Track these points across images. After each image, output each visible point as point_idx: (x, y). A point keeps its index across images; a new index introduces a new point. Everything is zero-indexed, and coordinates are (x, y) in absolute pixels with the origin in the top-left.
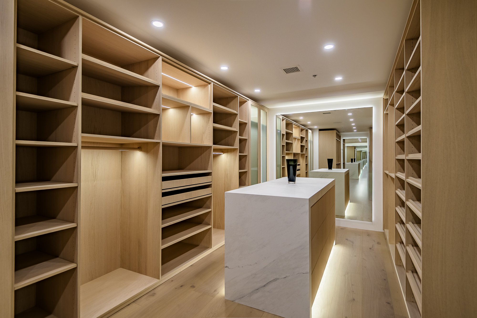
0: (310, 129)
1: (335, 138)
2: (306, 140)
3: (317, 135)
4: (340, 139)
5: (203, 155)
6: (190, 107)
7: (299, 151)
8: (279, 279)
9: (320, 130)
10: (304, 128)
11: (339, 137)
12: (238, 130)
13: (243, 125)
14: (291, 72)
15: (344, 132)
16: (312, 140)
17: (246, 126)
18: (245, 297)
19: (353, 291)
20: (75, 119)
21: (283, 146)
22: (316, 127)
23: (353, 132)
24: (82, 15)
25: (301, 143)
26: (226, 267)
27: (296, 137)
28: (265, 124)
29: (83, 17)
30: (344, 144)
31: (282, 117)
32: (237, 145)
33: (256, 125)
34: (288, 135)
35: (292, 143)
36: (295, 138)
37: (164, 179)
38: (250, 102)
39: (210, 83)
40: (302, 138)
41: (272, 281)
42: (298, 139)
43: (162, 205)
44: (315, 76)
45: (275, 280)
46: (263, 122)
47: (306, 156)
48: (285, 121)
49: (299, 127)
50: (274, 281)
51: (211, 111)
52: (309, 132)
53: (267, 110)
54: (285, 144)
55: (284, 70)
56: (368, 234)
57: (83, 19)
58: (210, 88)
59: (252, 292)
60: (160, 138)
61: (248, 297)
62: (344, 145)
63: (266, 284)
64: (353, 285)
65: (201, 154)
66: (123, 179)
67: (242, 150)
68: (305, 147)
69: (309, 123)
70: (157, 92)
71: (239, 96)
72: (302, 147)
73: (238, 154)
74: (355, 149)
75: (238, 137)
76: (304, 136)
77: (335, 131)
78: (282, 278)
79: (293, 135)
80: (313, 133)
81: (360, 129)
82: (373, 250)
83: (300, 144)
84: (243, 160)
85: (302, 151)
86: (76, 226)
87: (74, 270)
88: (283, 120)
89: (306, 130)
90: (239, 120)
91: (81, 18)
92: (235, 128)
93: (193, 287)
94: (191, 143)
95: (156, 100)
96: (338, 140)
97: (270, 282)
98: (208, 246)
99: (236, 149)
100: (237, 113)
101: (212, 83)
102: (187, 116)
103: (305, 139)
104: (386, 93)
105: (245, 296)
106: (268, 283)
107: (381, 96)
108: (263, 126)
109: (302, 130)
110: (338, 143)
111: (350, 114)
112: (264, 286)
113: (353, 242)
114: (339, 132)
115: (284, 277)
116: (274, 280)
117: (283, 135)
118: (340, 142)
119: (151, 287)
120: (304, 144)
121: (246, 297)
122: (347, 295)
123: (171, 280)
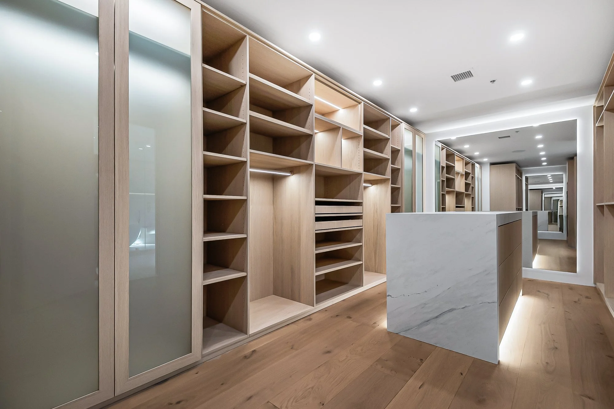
0: (478, 163)
1: (514, 174)
2: (472, 177)
3: (487, 170)
4: (521, 177)
5: (351, 184)
6: (341, 128)
7: (463, 190)
8: (455, 309)
9: (492, 164)
10: (470, 162)
11: (519, 173)
12: (390, 157)
13: (395, 152)
14: (460, 79)
15: (527, 166)
16: (480, 177)
17: (398, 154)
18: (412, 330)
19: (554, 341)
20: (244, 136)
21: (443, 181)
22: (485, 160)
23: (541, 165)
24: (249, 34)
25: (466, 179)
26: (389, 296)
27: (459, 171)
28: (420, 153)
29: (250, 37)
30: (527, 184)
31: (442, 145)
32: (388, 175)
33: (410, 153)
34: (450, 169)
35: (454, 179)
36: (458, 173)
37: (318, 203)
38: (404, 125)
39: (360, 103)
40: (467, 174)
41: (446, 311)
42: (462, 175)
43: (316, 230)
44: (494, 81)
45: (451, 310)
46: (418, 150)
47: (472, 197)
48: (445, 150)
49: (463, 159)
50: (449, 312)
51: (362, 133)
52: (476, 167)
53: (423, 136)
54: (445, 179)
55: (452, 77)
56: (571, 287)
57: (250, 38)
58: (361, 107)
59: (421, 324)
60: (313, 160)
61: (415, 329)
62: (527, 186)
63: (439, 315)
64: (553, 335)
65: (350, 183)
66: (274, 206)
67: (394, 181)
68: (471, 186)
69: (477, 153)
70: (310, 112)
71: (391, 118)
72: (467, 185)
73: (390, 186)
74: (542, 193)
75: (390, 166)
76: (470, 171)
77: (514, 165)
78: (459, 309)
79: (455, 169)
80: (481, 168)
81: (553, 161)
82: (580, 304)
83: (463, 181)
84: (395, 193)
85: (467, 190)
86: (246, 237)
87: (245, 278)
88: (442, 149)
89: (472, 164)
90: (391, 145)
91: (248, 37)
92: (387, 154)
93: (350, 317)
94: (341, 167)
95: (309, 120)
96: (518, 178)
97: (444, 312)
98: (359, 284)
99: (388, 179)
100: (389, 137)
101: (363, 102)
102: (338, 138)
103: (471, 175)
104: (600, 97)
105: (412, 328)
106: (441, 314)
107: (591, 102)
108: (418, 154)
109: (467, 164)
110: (519, 182)
111: (539, 137)
112: (437, 317)
113: (547, 294)
114: (520, 167)
115: (463, 307)
116: (449, 310)
117: (443, 167)
118: (521, 180)
119: (308, 312)
120: (469, 181)
121: (414, 329)
122: (546, 343)
123: (326, 310)
